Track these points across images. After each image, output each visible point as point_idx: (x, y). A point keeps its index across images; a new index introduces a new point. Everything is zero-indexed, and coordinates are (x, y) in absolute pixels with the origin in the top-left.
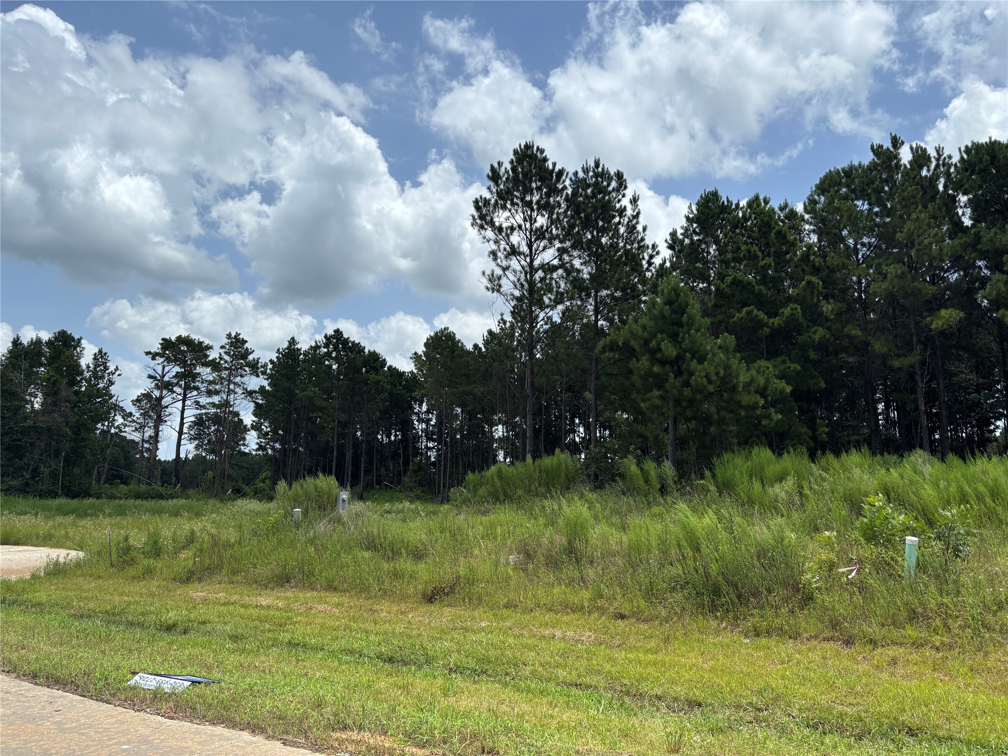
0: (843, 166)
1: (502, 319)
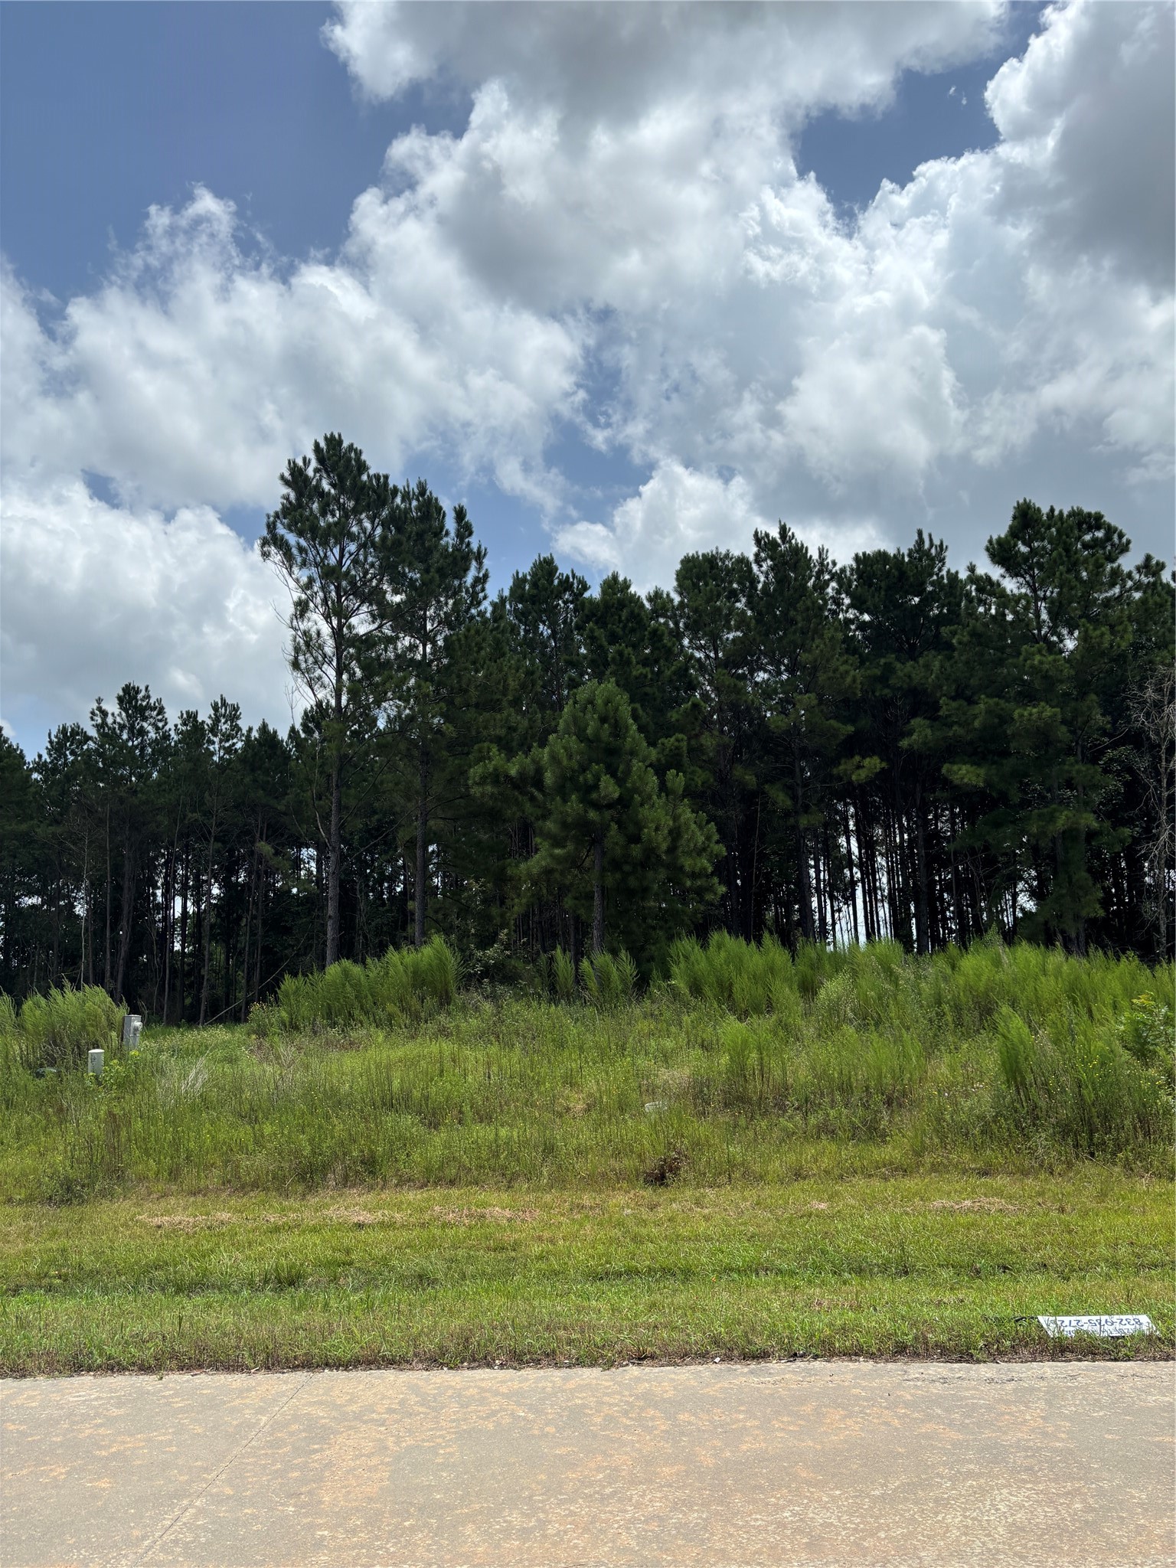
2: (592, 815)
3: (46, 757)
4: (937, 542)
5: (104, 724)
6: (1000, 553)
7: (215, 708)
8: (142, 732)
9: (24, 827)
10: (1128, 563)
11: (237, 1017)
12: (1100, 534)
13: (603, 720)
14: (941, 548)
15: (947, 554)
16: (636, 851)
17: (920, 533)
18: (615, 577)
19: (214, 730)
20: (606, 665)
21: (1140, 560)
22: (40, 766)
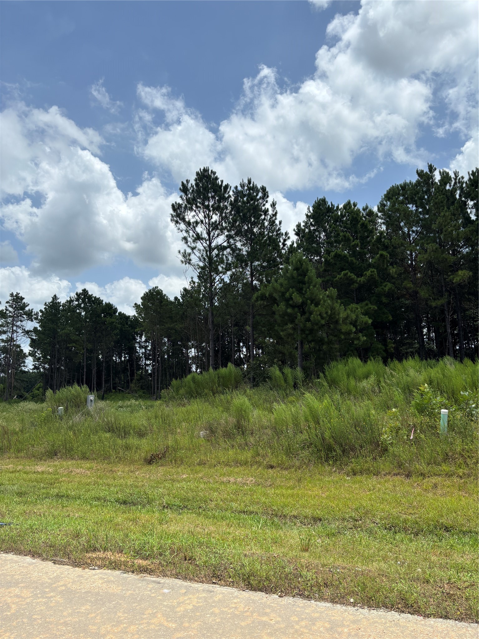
0: (400, 183)
1: (192, 281)
2: (289, 310)
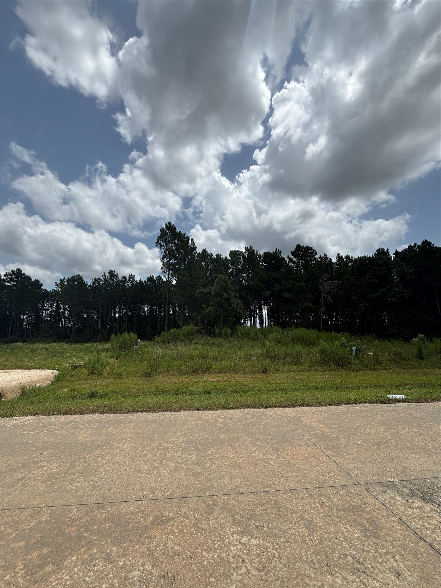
2: (222, 301)
3: (91, 284)
4: (280, 251)
5: (105, 278)
6: (293, 254)
7: (130, 276)
8: (113, 280)
9: (87, 299)
10: (317, 257)
11: (151, 340)
12: (312, 251)
13: (224, 282)
14: (281, 252)
15: (282, 253)
16: (231, 308)
17: (276, 249)
18: (218, 254)
19: (129, 280)
20: (218, 271)
21: (319, 256)
22: (90, 286)
